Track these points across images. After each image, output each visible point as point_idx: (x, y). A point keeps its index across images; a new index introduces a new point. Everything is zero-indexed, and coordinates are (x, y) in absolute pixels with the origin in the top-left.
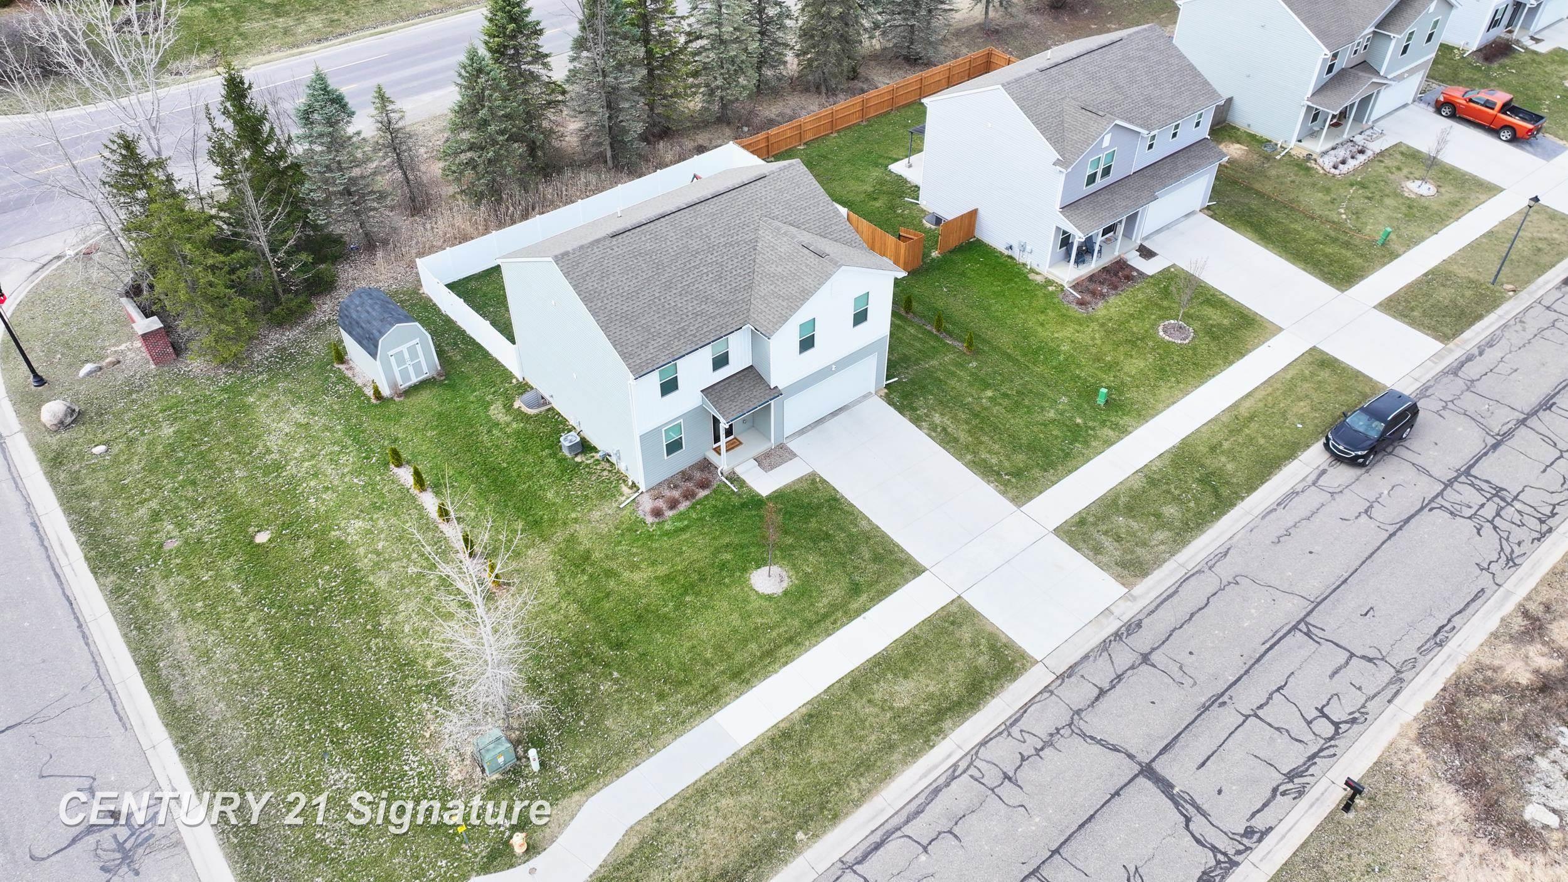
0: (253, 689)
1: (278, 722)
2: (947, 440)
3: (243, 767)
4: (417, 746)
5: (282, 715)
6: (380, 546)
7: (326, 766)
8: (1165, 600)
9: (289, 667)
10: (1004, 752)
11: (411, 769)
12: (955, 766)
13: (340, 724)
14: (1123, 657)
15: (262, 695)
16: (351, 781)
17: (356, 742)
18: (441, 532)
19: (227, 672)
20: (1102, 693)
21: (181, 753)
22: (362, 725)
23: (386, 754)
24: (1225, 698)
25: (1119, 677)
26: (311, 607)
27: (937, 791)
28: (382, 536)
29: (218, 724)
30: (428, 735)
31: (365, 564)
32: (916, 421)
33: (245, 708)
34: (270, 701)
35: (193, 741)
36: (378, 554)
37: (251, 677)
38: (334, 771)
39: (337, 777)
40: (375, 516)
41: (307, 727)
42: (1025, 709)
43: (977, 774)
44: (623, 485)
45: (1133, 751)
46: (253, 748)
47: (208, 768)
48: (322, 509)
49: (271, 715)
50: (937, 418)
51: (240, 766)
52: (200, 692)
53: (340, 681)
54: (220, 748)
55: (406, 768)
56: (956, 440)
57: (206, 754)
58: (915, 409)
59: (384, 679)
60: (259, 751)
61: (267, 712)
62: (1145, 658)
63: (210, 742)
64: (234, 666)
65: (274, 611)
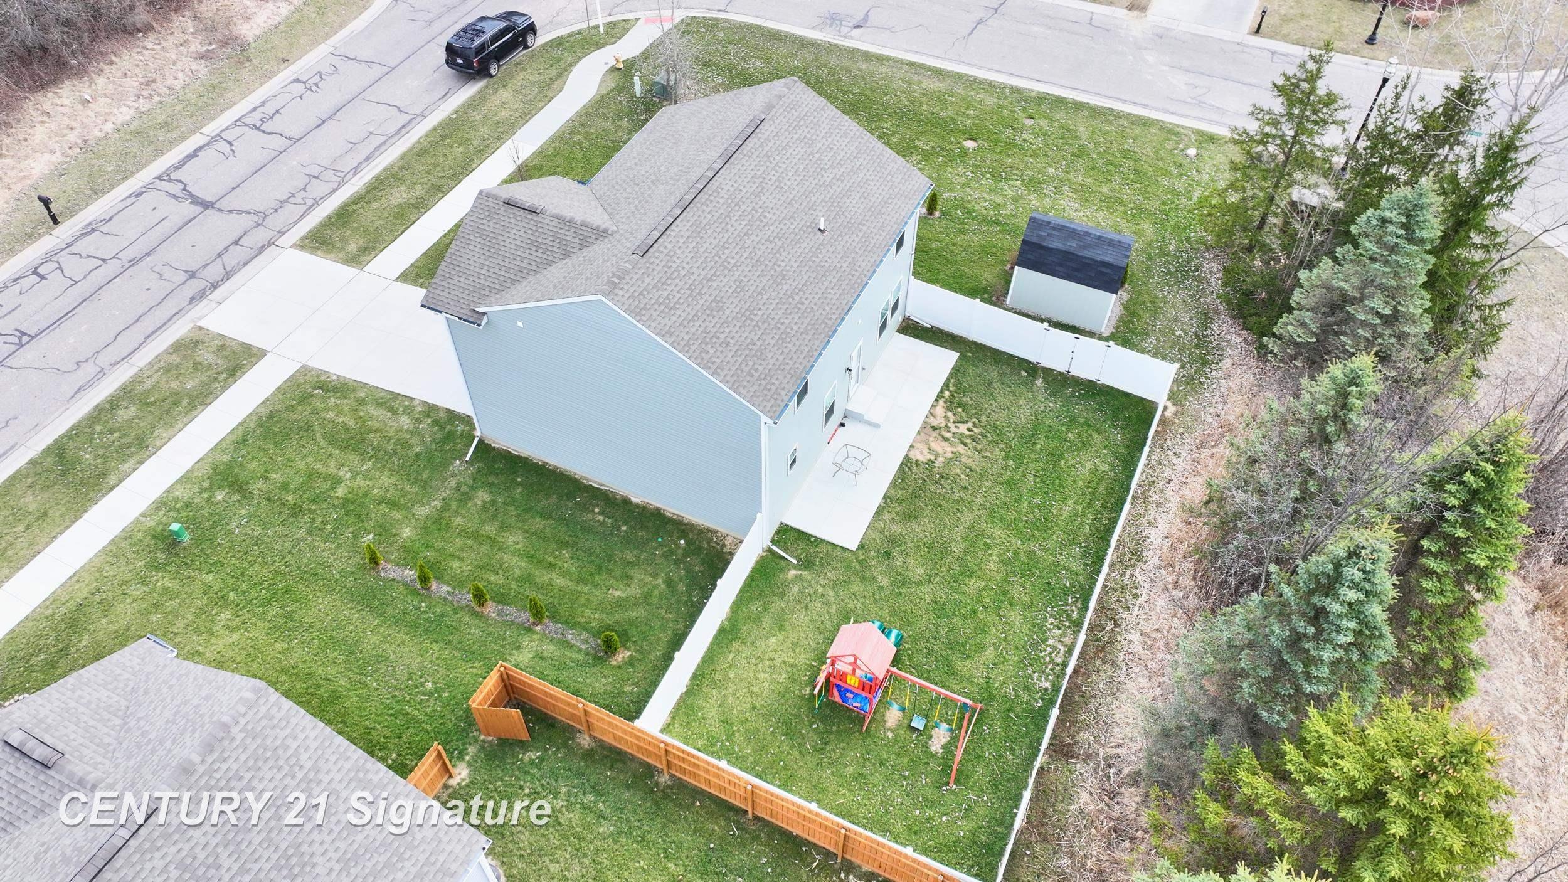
2: (392, 402)
8: (160, 328)
10: (318, 189)
12: (355, 174)
14: (214, 272)
20: (236, 243)
24: (127, 265)
25: (219, 255)
27: (367, 159)
32: (430, 409)
42: (302, 216)
43: (339, 174)
45: (220, 214)
50: (405, 421)
56: (379, 404)
58: (435, 422)
62: (192, 275)
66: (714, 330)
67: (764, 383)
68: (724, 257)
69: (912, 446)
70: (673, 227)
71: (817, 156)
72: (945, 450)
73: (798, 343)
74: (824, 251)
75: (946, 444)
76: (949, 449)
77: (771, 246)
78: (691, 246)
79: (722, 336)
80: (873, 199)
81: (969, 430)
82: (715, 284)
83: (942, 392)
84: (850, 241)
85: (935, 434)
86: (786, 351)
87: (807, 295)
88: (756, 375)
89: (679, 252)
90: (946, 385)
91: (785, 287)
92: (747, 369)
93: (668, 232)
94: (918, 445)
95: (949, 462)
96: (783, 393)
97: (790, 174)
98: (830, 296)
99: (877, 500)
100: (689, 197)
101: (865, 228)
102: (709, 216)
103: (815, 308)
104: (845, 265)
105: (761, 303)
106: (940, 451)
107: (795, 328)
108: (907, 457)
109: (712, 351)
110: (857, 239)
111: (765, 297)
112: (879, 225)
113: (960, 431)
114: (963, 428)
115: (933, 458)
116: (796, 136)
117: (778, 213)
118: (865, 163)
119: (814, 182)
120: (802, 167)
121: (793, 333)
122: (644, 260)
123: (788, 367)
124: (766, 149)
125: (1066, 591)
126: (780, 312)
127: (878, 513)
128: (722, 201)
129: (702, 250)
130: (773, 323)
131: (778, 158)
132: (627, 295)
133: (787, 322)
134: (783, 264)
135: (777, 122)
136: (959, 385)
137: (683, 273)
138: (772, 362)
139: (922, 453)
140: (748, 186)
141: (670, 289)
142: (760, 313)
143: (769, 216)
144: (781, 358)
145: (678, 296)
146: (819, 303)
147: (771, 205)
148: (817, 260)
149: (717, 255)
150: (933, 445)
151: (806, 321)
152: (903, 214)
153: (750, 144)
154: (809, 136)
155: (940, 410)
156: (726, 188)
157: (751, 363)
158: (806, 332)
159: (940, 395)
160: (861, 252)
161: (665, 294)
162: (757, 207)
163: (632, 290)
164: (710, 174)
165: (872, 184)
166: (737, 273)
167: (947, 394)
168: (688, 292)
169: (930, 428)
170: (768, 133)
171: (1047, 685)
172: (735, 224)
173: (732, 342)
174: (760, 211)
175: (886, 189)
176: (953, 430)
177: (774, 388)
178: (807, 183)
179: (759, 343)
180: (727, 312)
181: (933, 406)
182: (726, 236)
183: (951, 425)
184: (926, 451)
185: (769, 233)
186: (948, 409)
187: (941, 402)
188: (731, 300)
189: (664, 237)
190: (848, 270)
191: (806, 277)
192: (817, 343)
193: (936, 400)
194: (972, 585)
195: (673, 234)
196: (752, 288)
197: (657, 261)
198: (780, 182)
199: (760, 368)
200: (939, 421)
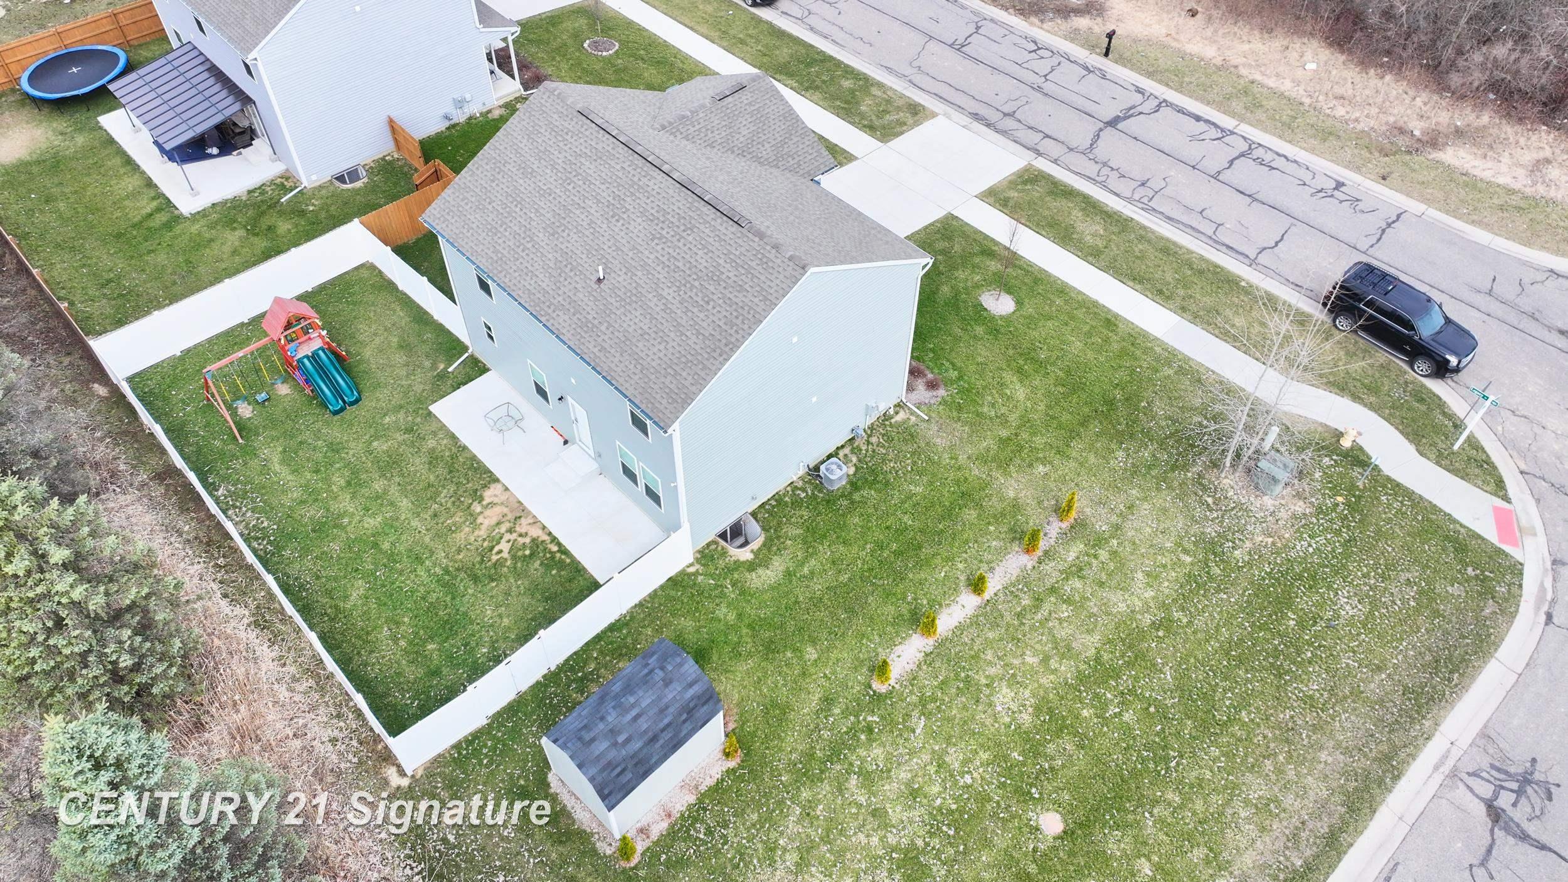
0: (1288, 730)
1: (1316, 687)
3: (1381, 702)
4: (1285, 546)
5: (1307, 686)
6: (1030, 660)
7: (1342, 621)
9: (1244, 703)
11: (1310, 545)
13: (1292, 623)
15: (1292, 717)
16: (1346, 594)
17: (1305, 602)
18: (996, 594)
19: (1280, 771)
20: (1047, 136)
21: (1396, 778)
22: (1285, 602)
23: (1305, 570)
24: (1034, 86)
26: (1152, 709)
28: (1016, 662)
29: (1347, 751)
30: (1270, 540)
31: (1066, 669)
33: (1315, 728)
34: (1295, 704)
35: (1377, 770)
36: (1046, 660)
37: (1275, 738)
38: (1343, 613)
39: (1348, 607)
40: (984, 681)
41: (1309, 654)
42: (1076, 173)
44: (893, 421)
46: (1354, 701)
47: (1398, 738)
48: (984, 756)
49: (1311, 697)
51: (1382, 706)
52: (1317, 789)
53: (1241, 640)
54: (1372, 736)
55: (1311, 550)
57: (1384, 748)
59: (1222, 600)
60: (1356, 693)
61: (1309, 701)
63: (1371, 750)
64: (1268, 764)
65: (1172, 753)
66: (506, 170)
67: (455, 209)
68: (575, 179)
69: (507, 489)
70: (607, 136)
71: (696, 284)
72: (488, 519)
73: (486, 242)
74: (577, 278)
75: (494, 521)
76: (486, 522)
77: (585, 224)
78: (587, 151)
79: (500, 177)
80: (640, 345)
81: (500, 552)
82: (548, 171)
83: (559, 544)
84: (588, 309)
85: (510, 516)
86: (480, 231)
87: (532, 256)
88: (462, 204)
89: (582, 141)
90: (565, 552)
91: (541, 235)
92: (468, 196)
93: (602, 132)
94: (507, 494)
95: (473, 517)
96: (444, 226)
97: (671, 251)
98: (528, 278)
99: (465, 439)
100: (638, 149)
101: (603, 328)
102: (618, 167)
103: (518, 263)
104: (560, 299)
105: (527, 211)
106: (488, 512)
107: (500, 241)
108: (497, 480)
109: (488, 167)
110: (590, 317)
111: (532, 215)
112: (606, 346)
113: (503, 541)
114: (504, 546)
115: (484, 503)
116: (721, 261)
117: (622, 234)
118: (690, 342)
119: (661, 276)
120: (680, 264)
121: (496, 238)
122: (576, 113)
123: (465, 231)
124: (702, 227)
125: (279, 548)
126: (516, 228)
127: (453, 437)
128: (636, 179)
129: (583, 160)
130: (507, 221)
131: (690, 238)
132: (543, 101)
133: (507, 234)
134: (565, 235)
135: (740, 241)
136: (561, 565)
137: (561, 144)
138: (472, 218)
139: (495, 496)
140: (654, 205)
141: (547, 134)
142: (518, 210)
143: (619, 224)
144: (474, 226)
145: (540, 141)
146: (522, 267)
147: (631, 228)
148: (567, 270)
149: (578, 174)
150: (498, 510)
151: (505, 252)
152: (621, 380)
153: (706, 209)
154: (724, 277)
155: (535, 532)
156: (651, 184)
157: (473, 199)
158: (496, 252)
159: (554, 540)
160: (575, 319)
161: (542, 131)
162: (629, 213)
163: (548, 105)
164: (665, 168)
165: (662, 347)
166: (558, 191)
167: (555, 548)
168: (542, 149)
169: (520, 512)
170: (722, 229)
171: (220, 492)
172: (609, 191)
173: (494, 185)
174: (625, 216)
175: (654, 364)
176: (507, 536)
177: (449, 218)
178: (659, 269)
179: (490, 207)
180: (521, 181)
181: (544, 528)
182: (597, 183)
183: (514, 536)
184: (496, 500)
185: (599, 222)
186: (534, 540)
187: (546, 538)
188: (533, 185)
189: (597, 128)
190: (555, 302)
191: (550, 256)
192: (484, 260)
193: (550, 534)
194: (338, 481)
195: (600, 136)
196: (542, 204)
197: (573, 123)
198: (659, 239)
199: (467, 207)
200: (523, 526)
